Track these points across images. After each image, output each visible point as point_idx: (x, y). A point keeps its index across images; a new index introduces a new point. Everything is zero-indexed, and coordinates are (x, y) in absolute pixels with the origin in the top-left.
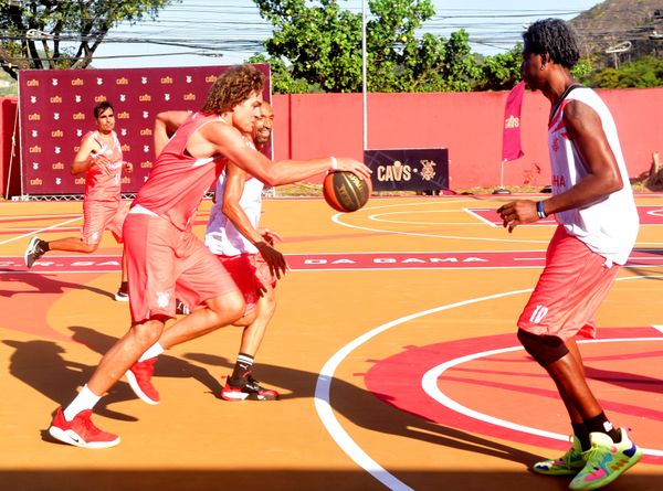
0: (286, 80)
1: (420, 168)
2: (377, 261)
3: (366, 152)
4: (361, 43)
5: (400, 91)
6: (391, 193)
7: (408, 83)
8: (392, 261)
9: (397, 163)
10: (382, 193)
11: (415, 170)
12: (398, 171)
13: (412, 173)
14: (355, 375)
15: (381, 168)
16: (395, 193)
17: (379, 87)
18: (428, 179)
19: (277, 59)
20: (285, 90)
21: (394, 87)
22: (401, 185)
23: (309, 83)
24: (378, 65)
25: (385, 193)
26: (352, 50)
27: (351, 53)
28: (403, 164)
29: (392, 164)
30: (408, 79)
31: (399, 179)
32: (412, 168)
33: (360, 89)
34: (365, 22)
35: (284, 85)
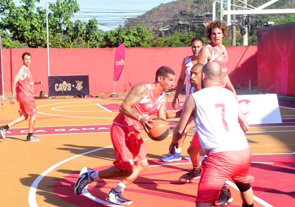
0: (9, 42)
1: (76, 85)
2: (56, 130)
3: (49, 77)
4: (45, 24)
5: (65, 47)
6: (62, 97)
7: (69, 44)
8: (64, 130)
9: (65, 82)
10: (57, 97)
11: (73, 86)
12: (65, 86)
13: (72, 87)
14: (48, 187)
15: (57, 85)
16: (63, 97)
17: (54, 45)
18: (79, 90)
19: (4, 31)
20: (9, 46)
21: (63, 45)
22: (66, 93)
23: (20, 43)
24: (54, 34)
25: (59, 97)
26: (41, 27)
27: (41, 29)
28: (67, 82)
29: (62, 83)
30: (69, 42)
31: (65, 90)
32: (72, 85)
33: (46, 46)
34: (47, 14)
35: (8, 44)
